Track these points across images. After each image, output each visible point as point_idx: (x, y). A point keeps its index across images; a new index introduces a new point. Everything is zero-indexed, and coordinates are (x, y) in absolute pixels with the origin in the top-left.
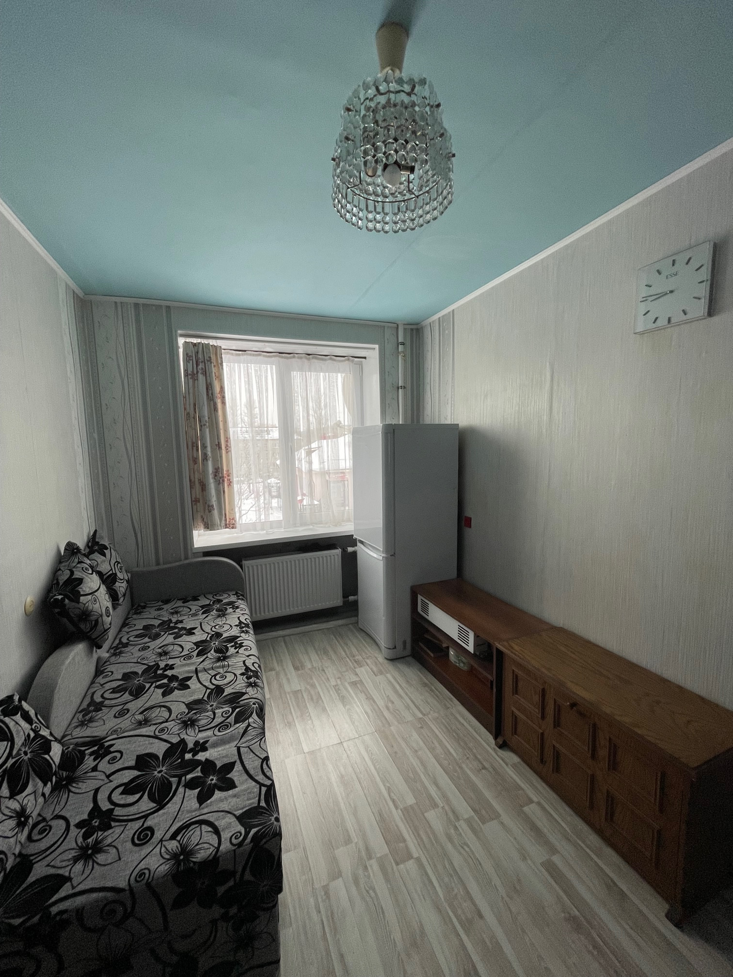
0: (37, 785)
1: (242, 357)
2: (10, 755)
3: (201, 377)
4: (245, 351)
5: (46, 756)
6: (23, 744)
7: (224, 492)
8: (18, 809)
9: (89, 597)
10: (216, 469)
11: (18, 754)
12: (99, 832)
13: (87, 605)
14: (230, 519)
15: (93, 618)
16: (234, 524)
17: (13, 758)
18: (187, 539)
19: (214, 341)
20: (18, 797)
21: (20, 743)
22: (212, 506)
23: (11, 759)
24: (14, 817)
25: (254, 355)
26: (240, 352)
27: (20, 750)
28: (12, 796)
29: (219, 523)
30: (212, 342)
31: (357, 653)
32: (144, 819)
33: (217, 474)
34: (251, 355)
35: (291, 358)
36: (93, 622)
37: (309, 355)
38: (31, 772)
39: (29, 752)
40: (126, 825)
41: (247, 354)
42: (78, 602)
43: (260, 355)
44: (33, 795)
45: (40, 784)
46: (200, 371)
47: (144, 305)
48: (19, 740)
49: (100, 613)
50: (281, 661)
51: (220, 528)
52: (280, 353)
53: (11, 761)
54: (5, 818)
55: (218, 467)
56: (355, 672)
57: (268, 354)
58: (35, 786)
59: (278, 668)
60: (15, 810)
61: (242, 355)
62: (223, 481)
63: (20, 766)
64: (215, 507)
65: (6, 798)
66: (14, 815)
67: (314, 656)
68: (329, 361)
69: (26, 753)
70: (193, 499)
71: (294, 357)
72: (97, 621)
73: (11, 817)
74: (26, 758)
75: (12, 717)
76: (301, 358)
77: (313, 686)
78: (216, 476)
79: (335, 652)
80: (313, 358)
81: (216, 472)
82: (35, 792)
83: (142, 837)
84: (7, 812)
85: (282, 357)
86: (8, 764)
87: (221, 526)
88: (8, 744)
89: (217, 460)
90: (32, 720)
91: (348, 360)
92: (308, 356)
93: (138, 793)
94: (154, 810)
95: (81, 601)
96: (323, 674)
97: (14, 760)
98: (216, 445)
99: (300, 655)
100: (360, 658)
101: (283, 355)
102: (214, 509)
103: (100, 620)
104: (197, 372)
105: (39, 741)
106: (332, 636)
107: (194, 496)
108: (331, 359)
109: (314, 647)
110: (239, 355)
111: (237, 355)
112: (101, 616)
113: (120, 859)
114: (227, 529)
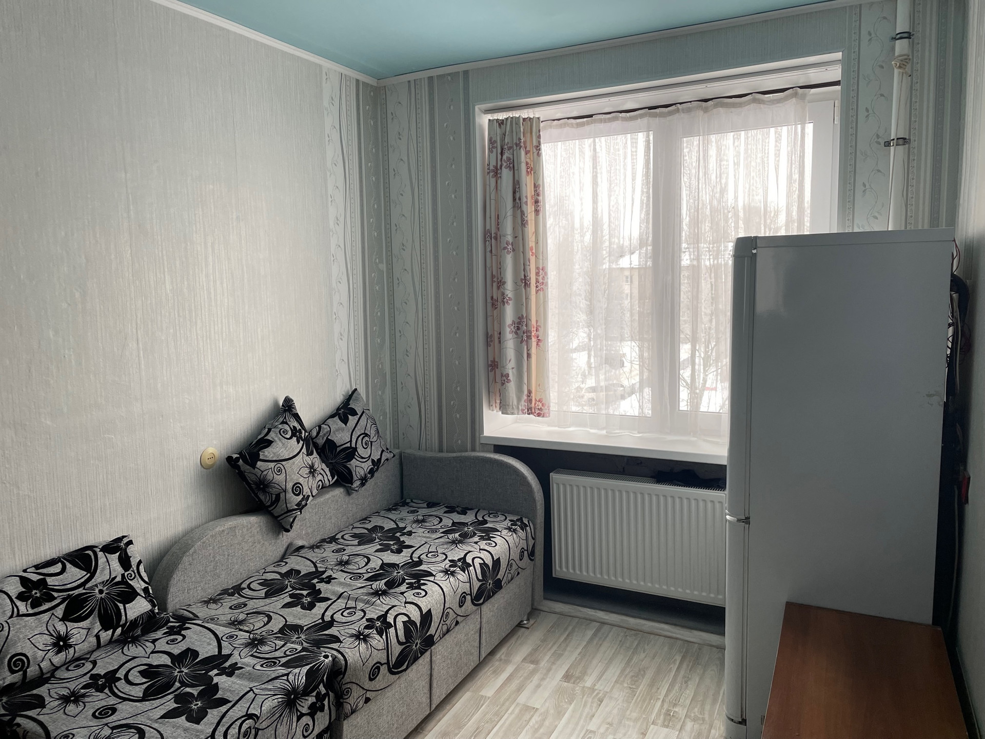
0: (94, 624)
1: (587, 128)
2: (83, 585)
3: (506, 174)
4: (591, 116)
5: (121, 606)
6: (103, 582)
7: (529, 356)
8: (62, 633)
9: (272, 465)
10: (519, 318)
11: (92, 588)
12: (94, 690)
13: (265, 473)
14: (536, 400)
15: (274, 491)
16: (540, 409)
17: (84, 589)
18: (476, 422)
19: (530, 110)
20: (68, 623)
21: (99, 580)
22: (508, 375)
23: (82, 588)
24: (54, 636)
25: (605, 121)
26: (585, 119)
27: (96, 586)
28: (64, 619)
29: (515, 403)
30: (525, 114)
31: (688, 702)
32: (121, 701)
33: (520, 326)
34: (601, 121)
35: (670, 113)
36: (274, 496)
37: (706, 101)
38: (96, 612)
39: (105, 592)
40: (110, 696)
41: (595, 122)
42: (254, 466)
43: (616, 119)
44: (87, 630)
45: (98, 626)
46: (505, 164)
47: (439, 77)
48: (101, 576)
49: (284, 487)
50: (560, 655)
51: (516, 411)
52: (650, 108)
53: (81, 591)
54: (46, 632)
55: (522, 316)
56: (647, 729)
57: (628, 114)
58: (93, 624)
59: (543, 664)
60: (59, 632)
61: (588, 123)
62: (529, 337)
63: (86, 600)
64: (511, 377)
65: (59, 618)
66: (55, 635)
67: (614, 672)
68: (753, 106)
69: (101, 592)
70: (490, 363)
71: (678, 111)
72: (278, 496)
73: (52, 635)
74: (99, 596)
75: (106, 554)
76: (689, 110)
77: (560, 714)
78: (518, 329)
79: (652, 684)
80: (716, 106)
81: (519, 323)
82: (89, 629)
83: (103, 713)
84: (51, 629)
85: (655, 115)
86: (76, 592)
87: (518, 408)
88: (86, 574)
89: (522, 303)
90: (131, 566)
91: (796, 95)
92: (704, 104)
93: (146, 678)
94: (136, 698)
95: (257, 466)
96: (595, 705)
97: (84, 591)
98: (522, 280)
99: (595, 662)
100: (681, 711)
101: (657, 110)
102: (509, 381)
103: (282, 495)
104: (501, 166)
105: (122, 588)
106: (678, 658)
107: (491, 358)
108: (755, 101)
109: (630, 659)
110: (583, 125)
111: (578, 125)
112: (285, 491)
113: (75, 717)
114: (531, 416)
